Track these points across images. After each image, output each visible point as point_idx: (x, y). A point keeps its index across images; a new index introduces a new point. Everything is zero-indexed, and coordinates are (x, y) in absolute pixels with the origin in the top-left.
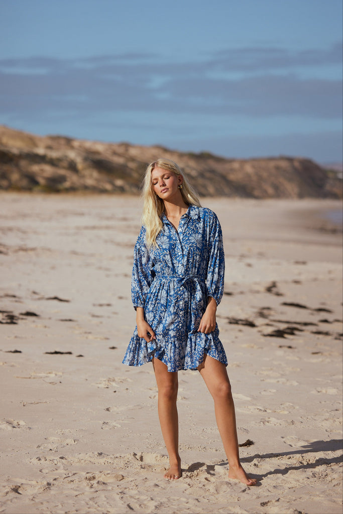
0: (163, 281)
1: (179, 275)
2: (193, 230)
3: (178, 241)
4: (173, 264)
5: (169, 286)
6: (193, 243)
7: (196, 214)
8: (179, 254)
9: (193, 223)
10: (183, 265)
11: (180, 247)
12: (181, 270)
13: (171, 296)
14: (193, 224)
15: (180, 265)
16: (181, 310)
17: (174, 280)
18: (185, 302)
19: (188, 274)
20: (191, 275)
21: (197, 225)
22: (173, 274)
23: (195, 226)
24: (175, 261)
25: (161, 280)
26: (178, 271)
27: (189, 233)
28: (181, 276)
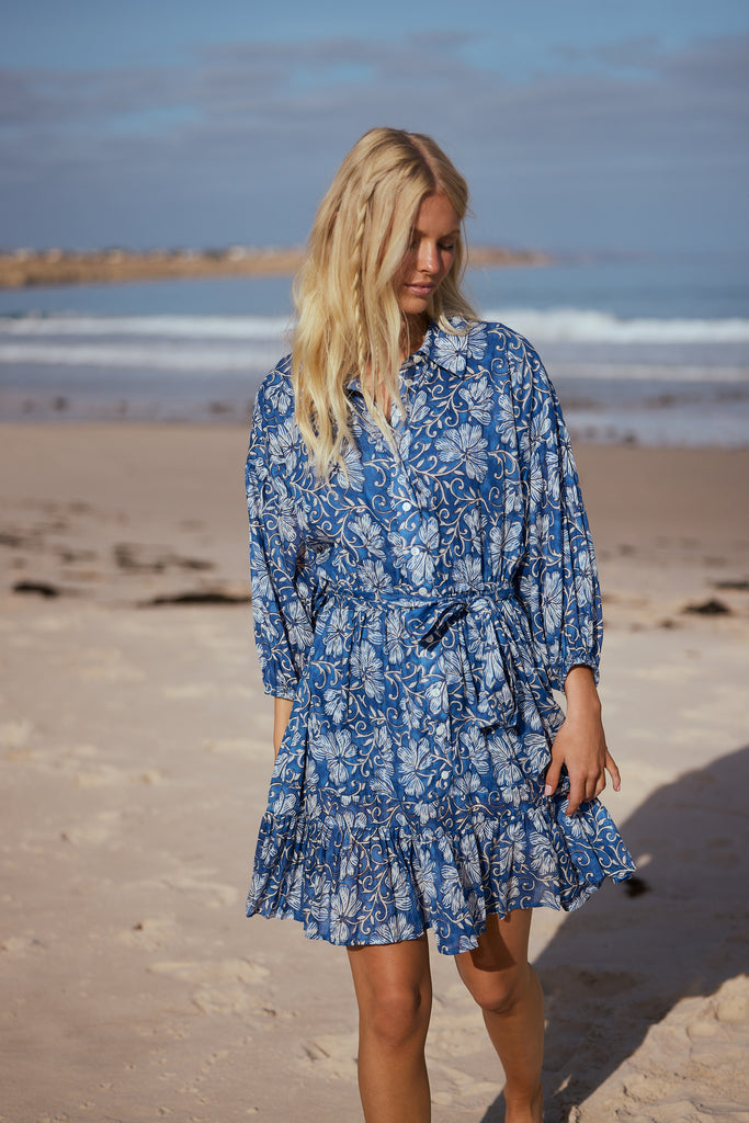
0: (360, 608)
1: (417, 589)
2: (450, 412)
5: (384, 630)
6: (450, 464)
7: (458, 352)
8: (407, 507)
9: (447, 385)
10: (425, 550)
11: (402, 481)
14: (447, 391)
16: (439, 720)
17: (400, 608)
20: (462, 587)
21: (466, 395)
22: (394, 583)
23: (458, 398)
26: (410, 573)
27: (434, 427)
28: (423, 591)
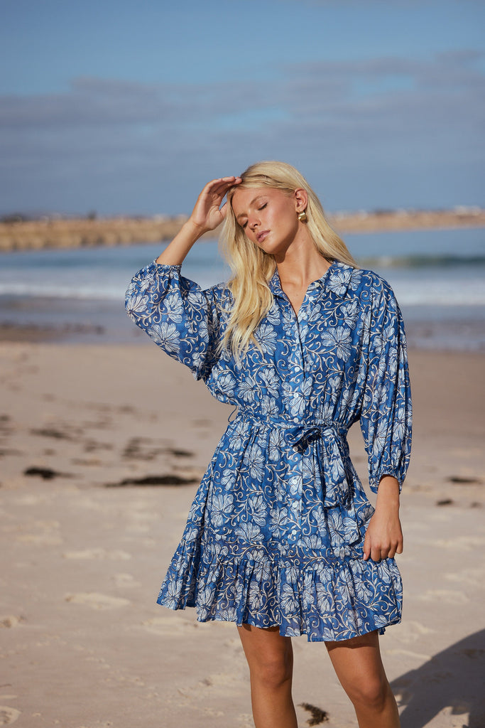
0: (256, 424)
1: (293, 418)
2: (333, 318)
3: (298, 341)
4: (280, 390)
5: (268, 439)
6: (328, 348)
7: (343, 284)
8: (297, 370)
9: (334, 302)
10: (302, 396)
11: (298, 354)
12: (297, 406)
13: (271, 462)
14: (333, 306)
15: (296, 395)
16: (295, 499)
17: (280, 428)
18: (304, 481)
19: (313, 417)
20: (319, 421)
21: (344, 310)
22: (279, 413)
23: (339, 311)
24: (285, 386)
25: (252, 423)
26: (290, 408)
27: (322, 326)
28: (296, 420)
